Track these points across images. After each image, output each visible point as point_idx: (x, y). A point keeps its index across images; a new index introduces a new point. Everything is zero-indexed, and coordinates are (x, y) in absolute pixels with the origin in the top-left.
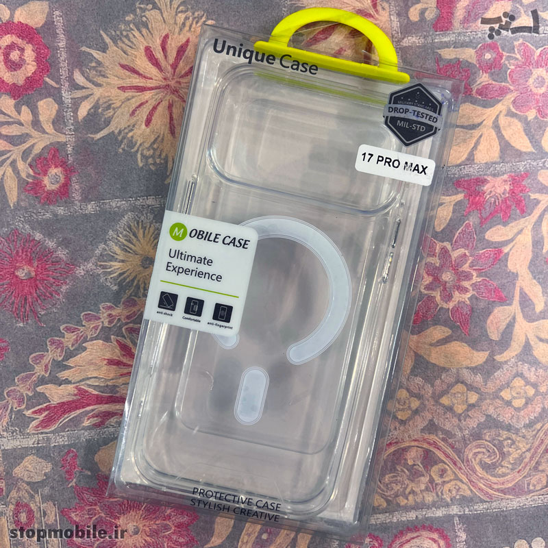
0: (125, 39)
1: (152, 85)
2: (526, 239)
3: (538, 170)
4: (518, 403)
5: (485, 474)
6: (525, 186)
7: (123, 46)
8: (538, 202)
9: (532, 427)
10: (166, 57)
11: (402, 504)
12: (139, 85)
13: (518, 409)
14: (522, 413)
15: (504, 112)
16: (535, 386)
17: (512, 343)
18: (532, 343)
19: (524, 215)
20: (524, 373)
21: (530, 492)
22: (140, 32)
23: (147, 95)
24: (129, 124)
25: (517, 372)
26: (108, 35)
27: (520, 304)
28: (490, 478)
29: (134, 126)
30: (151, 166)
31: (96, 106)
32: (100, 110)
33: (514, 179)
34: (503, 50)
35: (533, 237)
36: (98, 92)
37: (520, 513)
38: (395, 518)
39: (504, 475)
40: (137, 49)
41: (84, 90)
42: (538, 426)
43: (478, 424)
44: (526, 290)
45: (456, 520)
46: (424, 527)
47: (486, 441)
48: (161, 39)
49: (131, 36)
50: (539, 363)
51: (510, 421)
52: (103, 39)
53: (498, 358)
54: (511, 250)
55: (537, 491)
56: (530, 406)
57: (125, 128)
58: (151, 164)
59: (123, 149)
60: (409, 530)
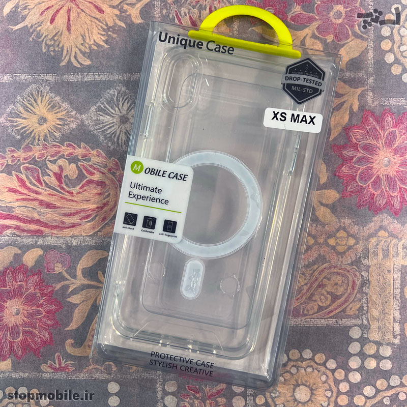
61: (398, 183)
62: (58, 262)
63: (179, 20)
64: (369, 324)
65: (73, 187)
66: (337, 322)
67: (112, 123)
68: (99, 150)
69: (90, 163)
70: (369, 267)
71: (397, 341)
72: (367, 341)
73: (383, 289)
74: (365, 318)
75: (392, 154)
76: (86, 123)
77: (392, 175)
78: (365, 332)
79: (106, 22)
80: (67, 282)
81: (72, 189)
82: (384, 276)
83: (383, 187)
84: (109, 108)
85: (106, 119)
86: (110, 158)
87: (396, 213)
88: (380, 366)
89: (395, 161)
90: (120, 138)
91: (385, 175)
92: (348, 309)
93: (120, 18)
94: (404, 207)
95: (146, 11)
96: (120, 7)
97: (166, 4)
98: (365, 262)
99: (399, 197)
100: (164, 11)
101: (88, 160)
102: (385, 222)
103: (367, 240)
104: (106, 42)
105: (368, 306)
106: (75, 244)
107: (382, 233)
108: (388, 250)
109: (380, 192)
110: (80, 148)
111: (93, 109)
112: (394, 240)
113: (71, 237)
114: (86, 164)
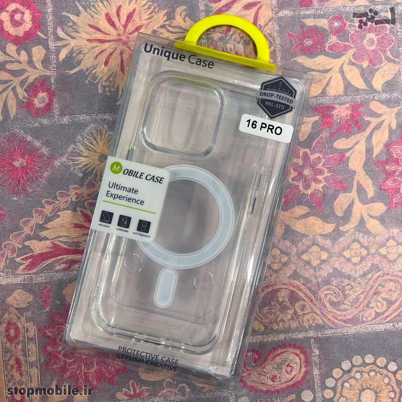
0: (92, 8)
1: (109, 39)
2: (362, 147)
3: (370, 101)
4: (356, 260)
5: (333, 309)
6: (361, 112)
7: (91, 12)
8: (370, 123)
9: (365, 277)
10: (119, 20)
11: (275, 328)
12: (101, 38)
13: (355, 264)
14: (358, 267)
15: (347, 62)
16: (367, 248)
17: (352, 219)
18: (365, 219)
19: (360, 131)
20: (360, 239)
21: (364, 322)
22: (103, 3)
23: (106, 45)
24: (93, 64)
25: (355, 238)
26: (81, 5)
27: (357, 192)
28: (336, 312)
29: (96, 66)
30: (107, 93)
31: (71, 52)
32: (74, 55)
33: (353, 107)
34: (346, 21)
35: (366, 147)
36: (73, 43)
37: (356, 336)
38: (270, 338)
39: (346, 310)
40: (101, 14)
41: (63, 41)
42: (369, 276)
43: (328, 274)
44: (361, 183)
45: (312, 341)
46: (290, 345)
47: (333, 286)
48: (117, 8)
49: (96, 6)
50: (370, 233)
51: (350, 272)
52: (77, 7)
53: (341, 228)
54: (351, 155)
55: (368, 322)
56: (364, 262)
57: (91, 67)
58: (107, 91)
59: (89, 81)
60: (280, 347)
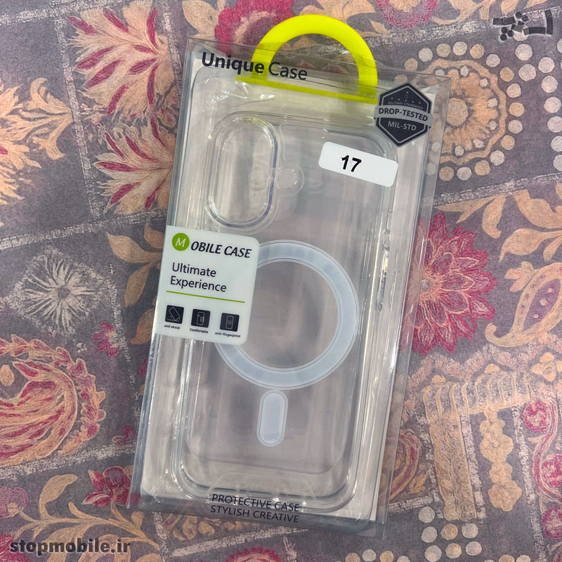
61: (446, 309)
62: (10, 501)
63: (113, 145)
64: (443, 500)
65: (11, 397)
66: (400, 506)
67: (48, 300)
68: (38, 340)
69: (29, 360)
70: (428, 426)
71: (482, 515)
72: (444, 523)
73: (452, 451)
74: (435, 494)
75: (430, 272)
76: (13, 306)
77: (435, 301)
78: (439, 511)
79: (13, 165)
80: (28, 526)
81: (10, 399)
82: (451, 434)
83: (427, 318)
84: (40, 281)
85: (39, 296)
86: (54, 348)
87: (450, 350)
88: (467, 551)
89: (436, 281)
90: (63, 318)
91: (426, 302)
92: (412, 486)
93: (32, 156)
94: (459, 339)
95: (65, 141)
96: (28, 141)
97: (90, 126)
98: (422, 420)
99: (449, 327)
100: (91, 137)
101: (25, 356)
102: (439, 364)
103: (419, 391)
104: (19, 192)
105: (436, 478)
106: (29, 473)
107: (436, 379)
108: (449, 400)
109: (423, 325)
110: (11, 342)
111: (18, 286)
112: (455, 385)
113: (22, 464)
114: (22, 362)
